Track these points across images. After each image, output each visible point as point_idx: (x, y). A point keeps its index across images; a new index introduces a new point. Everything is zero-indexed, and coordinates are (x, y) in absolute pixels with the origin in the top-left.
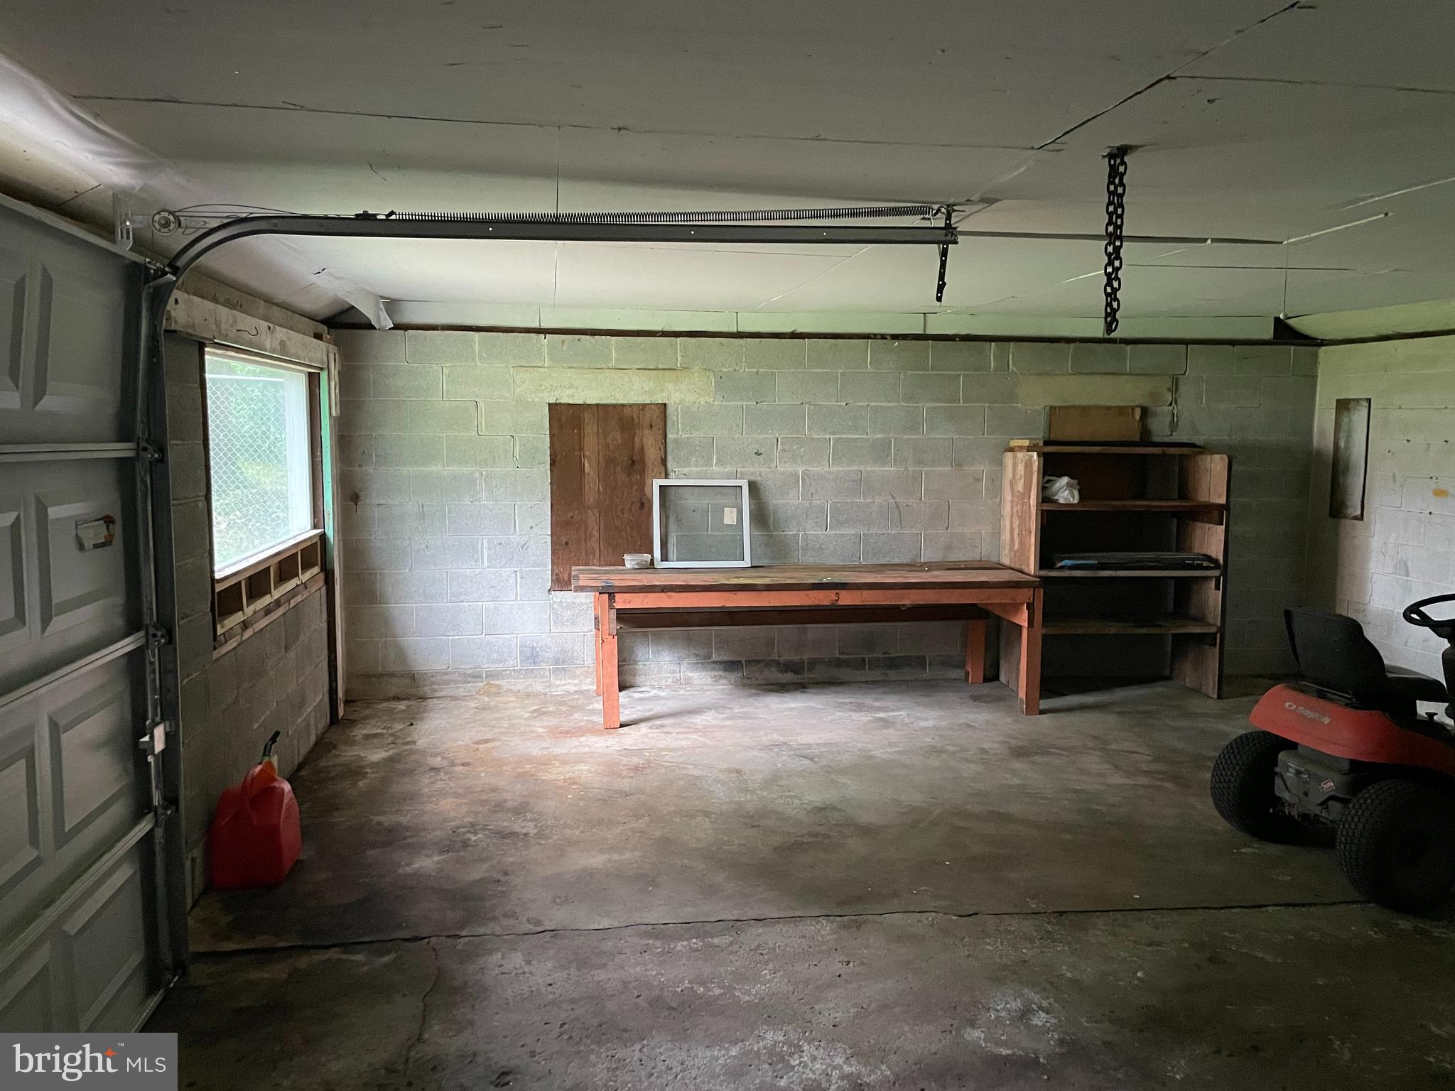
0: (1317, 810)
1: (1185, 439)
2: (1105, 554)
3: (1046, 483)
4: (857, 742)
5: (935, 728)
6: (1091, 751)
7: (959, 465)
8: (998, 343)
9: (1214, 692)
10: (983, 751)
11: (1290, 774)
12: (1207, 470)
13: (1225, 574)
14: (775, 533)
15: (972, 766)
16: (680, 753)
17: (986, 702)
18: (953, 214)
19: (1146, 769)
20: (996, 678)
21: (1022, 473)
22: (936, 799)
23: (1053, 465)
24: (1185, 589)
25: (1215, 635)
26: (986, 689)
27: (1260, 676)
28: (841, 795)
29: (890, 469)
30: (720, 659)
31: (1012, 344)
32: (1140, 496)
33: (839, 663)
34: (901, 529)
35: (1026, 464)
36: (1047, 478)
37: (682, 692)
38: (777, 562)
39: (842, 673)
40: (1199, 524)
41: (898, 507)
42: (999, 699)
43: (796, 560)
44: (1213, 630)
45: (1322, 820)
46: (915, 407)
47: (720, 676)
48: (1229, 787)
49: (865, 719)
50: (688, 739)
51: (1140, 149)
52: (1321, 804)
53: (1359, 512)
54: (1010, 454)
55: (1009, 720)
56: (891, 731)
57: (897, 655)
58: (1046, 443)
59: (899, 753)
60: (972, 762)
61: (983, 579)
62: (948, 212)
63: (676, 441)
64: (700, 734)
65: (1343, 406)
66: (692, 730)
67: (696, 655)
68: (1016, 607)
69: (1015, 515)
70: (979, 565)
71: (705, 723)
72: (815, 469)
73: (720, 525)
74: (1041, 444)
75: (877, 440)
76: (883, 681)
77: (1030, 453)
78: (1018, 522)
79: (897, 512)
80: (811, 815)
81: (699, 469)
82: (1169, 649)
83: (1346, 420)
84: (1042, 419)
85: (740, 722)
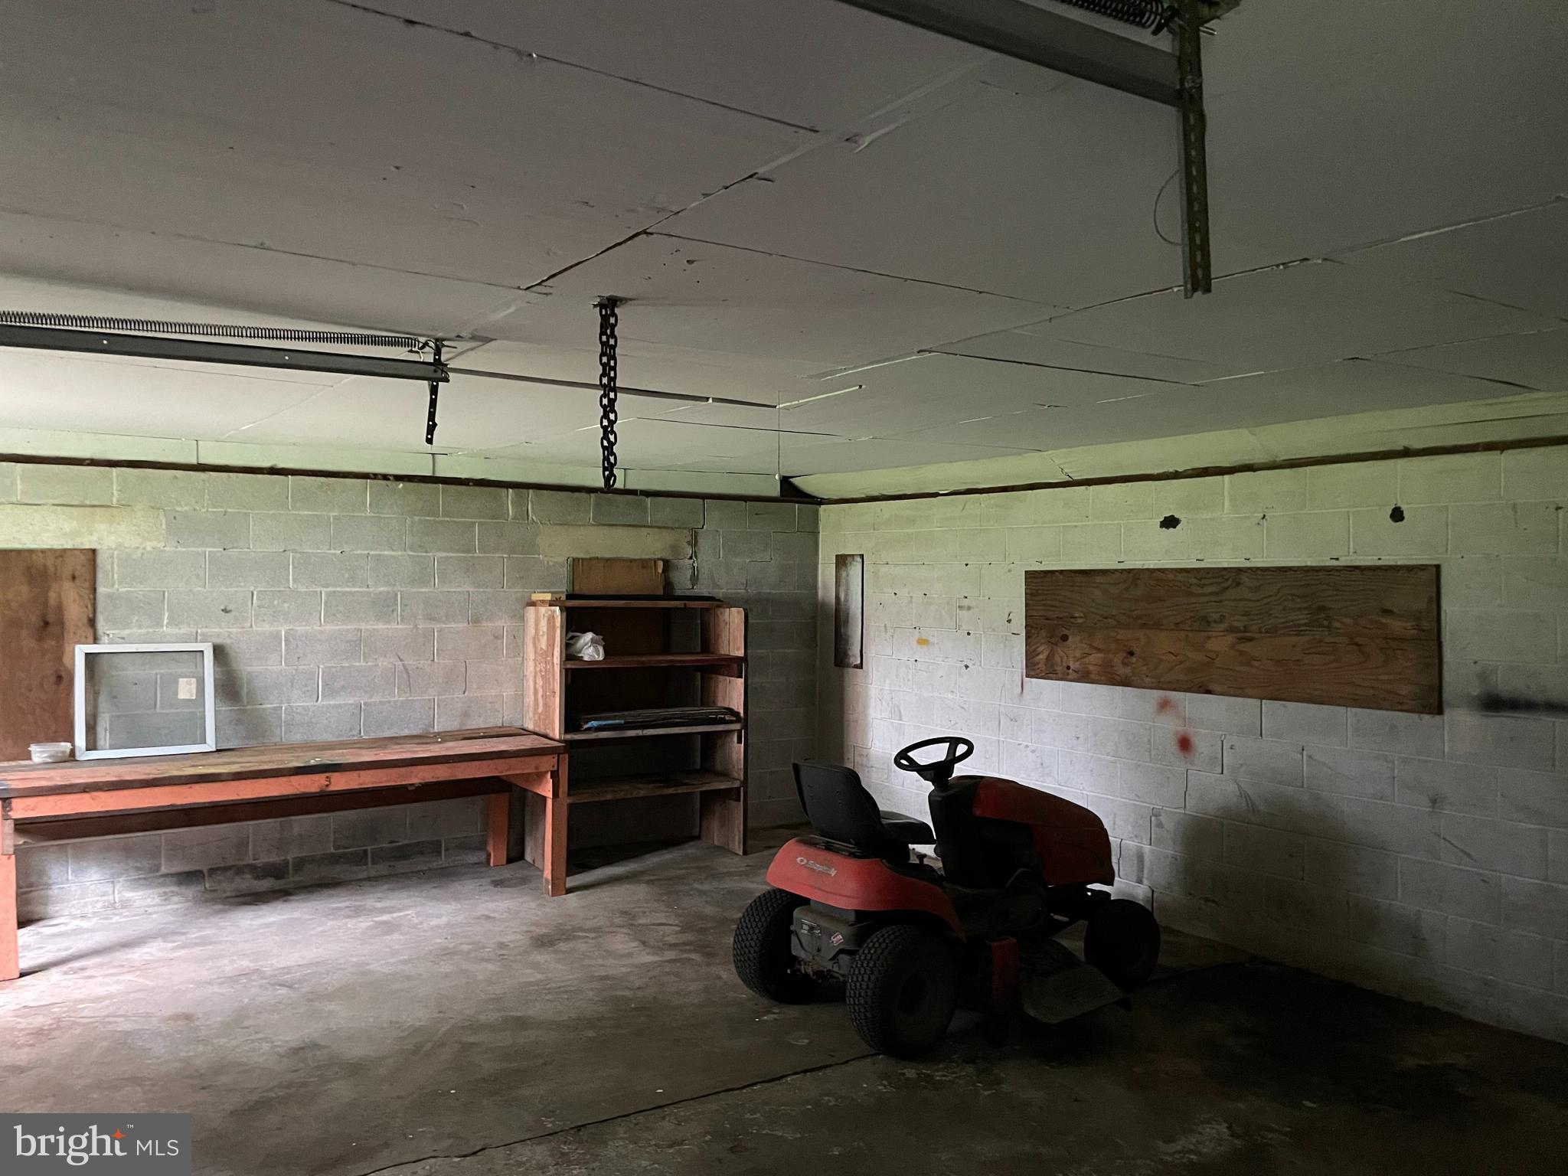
0: (829, 965)
1: (705, 593)
2: (632, 713)
3: (568, 640)
4: (352, 956)
5: (448, 925)
6: (619, 929)
7: (476, 621)
8: (516, 490)
9: (739, 848)
10: (502, 945)
11: (805, 930)
12: (726, 623)
13: (745, 727)
14: (249, 707)
15: (491, 967)
16: (107, 1002)
17: (509, 886)
18: (444, 350)
19: (674, 942)
20: (521, 857)
21: (545, 629)
22: (445, 1013)
23: (576, 621)
24: (711, 742)
25: (738, 789)
26: (509, 871)
27: (781, 827)
28: (326, 1027)
29: (397, 627)
30: (173, 870)
31: (531, 491)
32: (667, 651)
33: (334, 859)
34: (411, 696)
35: (549, 620)
36: (571, 634)
37: (116, 919)
38: (252, 743)
39: (338, 871)
40: (721, 678)
41: (406, 670)
42: (524, 881)
43: (278, 740)
44: (737, 784)
45: (835, 974)
46: (425, 556)
47: (172, 892)
48: (749, 952)
49: (364, 925)
50: (118, 982)
51: (630, 302)
52: (831, 960)
53: (859, 662)
54: (532, 609)
55: (533, 905)
56: (396, 936)
57: (407, 842)
58: (569, 597)
59: (404, 962)
60: (489, 960)
61: (503, 748)
62: (437, 346)
63: (110, 596)
64: (138, 973)
65: (842, 561)
66: (126, 970)
67: (138, 869)
68: (539, 776)
69: (539, 675)
70: (502, 731)
71: (145, 957)
72: (301, 629)
73: (174, 702)
74: (564, 597)
75: (380, 593)
76: (390, 875)
77: (553, 608)
78: (541, 683)
79: (405, 676)
80: (285, 1059)
81: (143, 631)
82: (698, 806)
83: (844, 574)
84: (564, 571)
85: (197, 950)
